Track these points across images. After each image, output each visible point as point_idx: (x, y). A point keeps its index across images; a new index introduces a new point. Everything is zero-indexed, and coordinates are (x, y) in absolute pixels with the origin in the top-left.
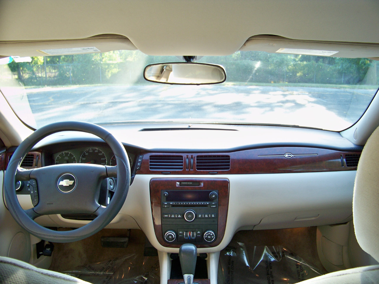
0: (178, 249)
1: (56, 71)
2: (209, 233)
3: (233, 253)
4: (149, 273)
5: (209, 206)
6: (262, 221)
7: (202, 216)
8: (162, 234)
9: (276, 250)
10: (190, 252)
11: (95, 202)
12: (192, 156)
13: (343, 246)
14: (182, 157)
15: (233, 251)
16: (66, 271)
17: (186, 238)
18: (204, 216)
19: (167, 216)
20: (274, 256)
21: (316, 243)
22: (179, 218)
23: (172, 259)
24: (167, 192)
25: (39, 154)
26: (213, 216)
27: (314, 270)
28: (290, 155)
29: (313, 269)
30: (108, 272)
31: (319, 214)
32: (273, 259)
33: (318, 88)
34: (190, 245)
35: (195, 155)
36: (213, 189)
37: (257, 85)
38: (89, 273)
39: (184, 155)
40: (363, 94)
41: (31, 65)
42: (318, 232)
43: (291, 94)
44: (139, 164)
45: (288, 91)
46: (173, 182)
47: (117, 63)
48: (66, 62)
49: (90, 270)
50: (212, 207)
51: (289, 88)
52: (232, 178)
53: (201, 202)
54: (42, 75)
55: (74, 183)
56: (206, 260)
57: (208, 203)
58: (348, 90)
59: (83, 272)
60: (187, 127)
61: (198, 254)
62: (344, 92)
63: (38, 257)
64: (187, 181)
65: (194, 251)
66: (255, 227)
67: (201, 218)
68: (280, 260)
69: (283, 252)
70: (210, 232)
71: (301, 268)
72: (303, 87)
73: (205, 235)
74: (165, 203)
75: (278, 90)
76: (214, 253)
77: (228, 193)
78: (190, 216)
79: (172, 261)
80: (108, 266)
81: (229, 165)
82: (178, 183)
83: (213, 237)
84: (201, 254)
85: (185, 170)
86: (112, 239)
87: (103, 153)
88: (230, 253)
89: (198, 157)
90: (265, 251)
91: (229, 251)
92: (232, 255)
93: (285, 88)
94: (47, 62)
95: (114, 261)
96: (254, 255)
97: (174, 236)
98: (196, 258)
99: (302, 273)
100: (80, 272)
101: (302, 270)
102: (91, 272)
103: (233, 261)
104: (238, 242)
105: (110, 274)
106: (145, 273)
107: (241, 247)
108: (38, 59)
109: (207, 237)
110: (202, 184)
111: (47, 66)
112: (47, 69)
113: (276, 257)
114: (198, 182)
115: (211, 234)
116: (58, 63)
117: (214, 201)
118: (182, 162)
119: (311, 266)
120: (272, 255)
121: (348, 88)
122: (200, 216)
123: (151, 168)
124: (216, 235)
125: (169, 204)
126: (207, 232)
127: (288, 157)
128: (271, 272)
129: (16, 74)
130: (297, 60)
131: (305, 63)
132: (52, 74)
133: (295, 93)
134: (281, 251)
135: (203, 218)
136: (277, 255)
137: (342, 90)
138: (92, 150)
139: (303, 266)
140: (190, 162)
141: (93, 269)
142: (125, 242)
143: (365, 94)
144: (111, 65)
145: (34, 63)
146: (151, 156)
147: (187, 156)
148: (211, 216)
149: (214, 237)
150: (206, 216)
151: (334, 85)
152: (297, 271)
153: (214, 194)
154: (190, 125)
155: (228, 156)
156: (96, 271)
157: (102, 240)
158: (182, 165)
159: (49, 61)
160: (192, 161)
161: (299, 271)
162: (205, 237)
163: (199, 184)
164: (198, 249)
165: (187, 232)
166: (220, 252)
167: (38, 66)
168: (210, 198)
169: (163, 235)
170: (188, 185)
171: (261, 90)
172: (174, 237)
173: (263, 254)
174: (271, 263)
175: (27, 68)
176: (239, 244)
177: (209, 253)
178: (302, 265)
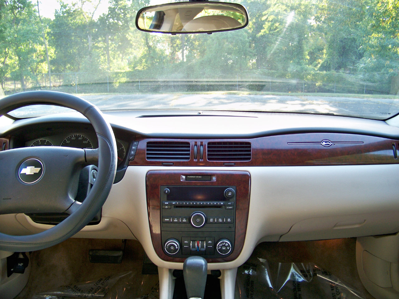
0: (182, 264)
1: (61, 81)
2: (223, 242)
3: (252, 271)
4: (149, 295)
5: (223, 207)
6: (292, 228)
7: (214, 220)
8: (162, 244)
9: (306, 268)
10: (198, 268)
11: (69, 197)
12: (202, 143)
13: (391, 263)
14: (188, 143)
15: (253, 269)
16: (46, 293)
17: (193, 249)
18: (218, 220)
19: (168, 220)
20: (303, 275)
21: (355, 259)
22: (184, 223)
23: (175, 278)
24: (168, 188)
25: (6, 141)
26: (229, 220)
27: (354, 293)
28: (329, 143)
29: (352, 292)
30: (98, 294)
31: (365, 220)
32: (301, 279)
33: (339, 98)
34: (198, 258)
35: (206, 142)
36: (230, 185)
37: (273, 95)
38: (74, 294)
39: (192, 142)
40: (388, 104)
41: (35, 74)
42: (358, 245)
43: (310, 104)
44: (132, 152)
45: (307, 100)
46: (177, 176)
47: (125, 72)
48: (72, 70)
49: (75, 291)
50: (228, 209)
51: (308, 97)
52: (254, 171)
53: (213, 202)
54: (47, 85)
55: (41, 171)
56: (219, 279)
57: (222, 203)
58: (371, 99)
59: (66, 293)
60: (196, 114)
61: (209, 271)
62: (367, 101)
63: (9, 275)
64: (196, 174)
65: (204, 267)
66: (282, 237)
67: (214, 223)
68: (310, 281)
69: (315, 270)
70: (225, 241)
71: (337, 291)
72: (323, 96)
73: (218, 246)
74: (166, 203)
75: (296, 100)
76: (230, 269)
77: (248, 190)
78: (198, 220)
79: (176, 279)
80: (98, 286)
81: (250, 155)
82: (184, 177)
83: (228, 248)
84: (213, 271)
85: (192, 160)
86: (102, 253)
87: (89, 141)
88: (249, 272)
89: (209, 143)
90: (292, 270)
91: (248, 269)
92: (251, 274)
93: (303, 98)
94: (52, 71)
95: (105, 279)
96: (278, 275)
97: (178, 246)
98: (206, 276)
99: (338, 296)
100: (63, 293)
101: (339, 293)
102: (77, 294)
103: (252, 282)
104: (258, 258)
105: (100, 296)
106: (144, 296)
107: (262, 263)
108: (42, 67)
109: (221, 248)
110: (214, 178)
111: (52, 75)
112: (52, 78)
113: (305, 276)
114: (209, 176)
115: (226, 245)
116: (63, 72)
117: (230, 200)
118: (189, 150)
119: (350, 287)
120: (301, 274)
121: (372, 97)
122: (211, 220)
123: (148, 158)
124: (233, 247)
125: (170, 205)
126: (221, 242)
127: (325, 145)
128: (300, 295)
129: (19, 83)
130: (316, 69)
131: (325, 72)
132: (57, 84)
133: (315, 102)
134: (311, 269)
135: (216, 223)
136: (307, 273)
137: (365, 99)
138: (75, 137)
139: (339, 288)
140: (199, 150)
141: (79, 290)
142: (118, 257)
143: (390, 103)
144: (119, 74)
145: (38, 72)
146: (148, 143)
147: (196, 143)
148: (226, 220)
149: (230, 249)
150: (220, 220)
151: (356, 95)
152: (332, 294)
153: (231, 191)
154: (201, 112)
155: (249, 143)
156: (82, 292)
157: (91, 253)
158: (189, 154)
159: (54, 70)
160: (202, 148)
161: (335, 294)
162: (218, 248)
163: (211, 179)
164: (208, 264)
165: (194, 241)
166: (237, 269)
167: (42, 76)
168: (225, 196)
169: (163, 246)
170: (196, 179)
171: (278, 99)
172: (177, 248)
173: (290, 274)
174: (299, 283)
175: (30, 77)
176: (259, 261)
177: (224, 270)
178: (338, 286)
